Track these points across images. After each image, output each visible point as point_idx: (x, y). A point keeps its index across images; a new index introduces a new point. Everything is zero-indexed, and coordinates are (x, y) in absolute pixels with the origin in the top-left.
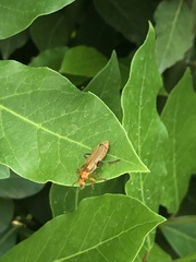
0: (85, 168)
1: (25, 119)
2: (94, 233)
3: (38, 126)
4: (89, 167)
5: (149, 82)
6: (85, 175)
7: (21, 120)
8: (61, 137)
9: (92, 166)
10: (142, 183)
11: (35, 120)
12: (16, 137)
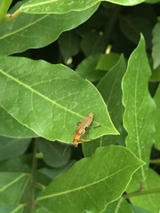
0: (77, 132)
1: (47, 98)
2: (103, 170)
3: (54, 102)
4: (80, 132)
5: (142, 73)
6: (78, 137)
7: (44, 99)
8: (66, 110)
9: (82, 131)
10: (138, 138)
11: (52, 99)
12: (40, 110)
